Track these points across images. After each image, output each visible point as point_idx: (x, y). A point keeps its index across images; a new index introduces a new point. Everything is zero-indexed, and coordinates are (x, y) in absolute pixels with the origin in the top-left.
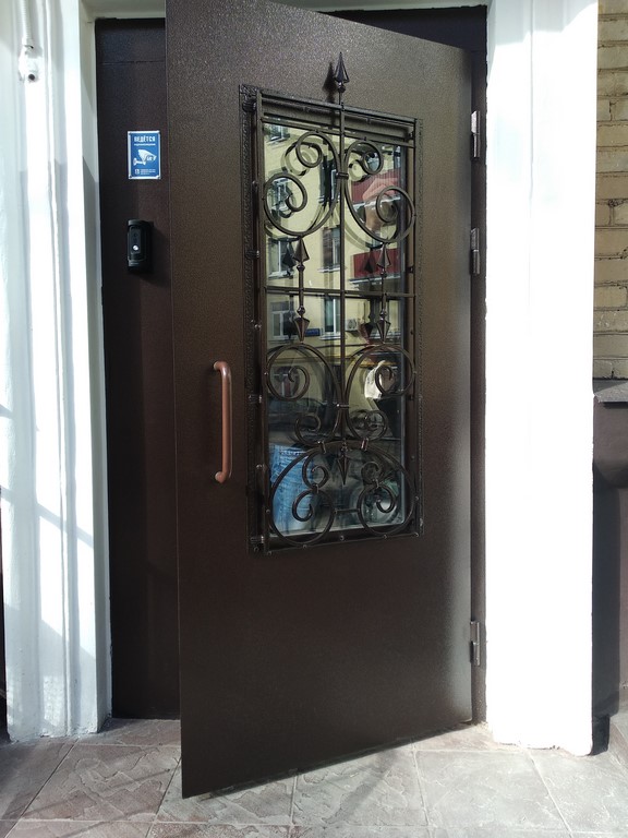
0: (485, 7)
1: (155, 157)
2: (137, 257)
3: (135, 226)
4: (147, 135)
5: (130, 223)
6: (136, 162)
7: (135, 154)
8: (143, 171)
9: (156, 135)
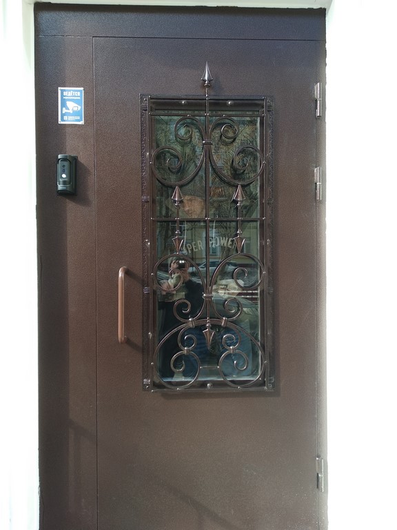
0: (325, 10)
1: (80, 108)
2: (64, 183)
3: (64, 159)
4: (73, 91)
5: (60, 156)
6: (65, 111)
7: (64, 105)
8: (70, 118)
9: (80, 91)
